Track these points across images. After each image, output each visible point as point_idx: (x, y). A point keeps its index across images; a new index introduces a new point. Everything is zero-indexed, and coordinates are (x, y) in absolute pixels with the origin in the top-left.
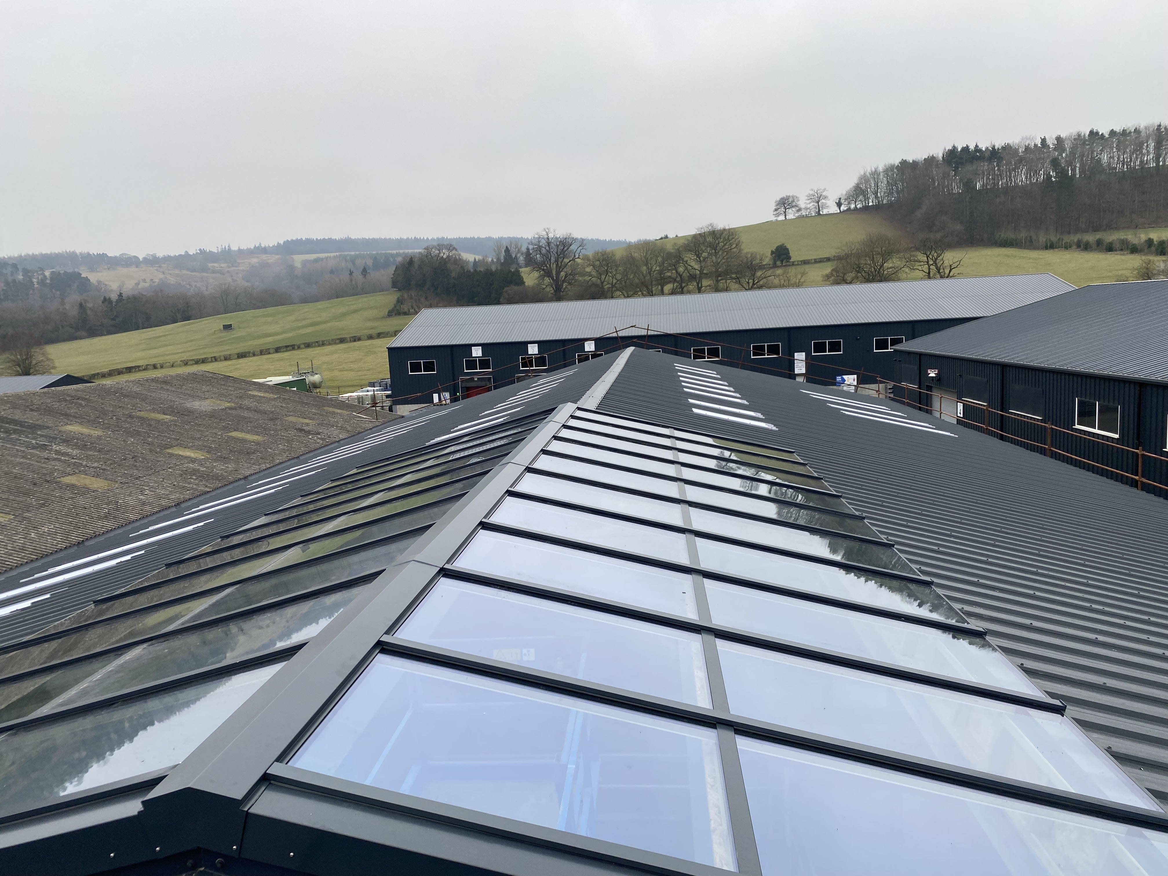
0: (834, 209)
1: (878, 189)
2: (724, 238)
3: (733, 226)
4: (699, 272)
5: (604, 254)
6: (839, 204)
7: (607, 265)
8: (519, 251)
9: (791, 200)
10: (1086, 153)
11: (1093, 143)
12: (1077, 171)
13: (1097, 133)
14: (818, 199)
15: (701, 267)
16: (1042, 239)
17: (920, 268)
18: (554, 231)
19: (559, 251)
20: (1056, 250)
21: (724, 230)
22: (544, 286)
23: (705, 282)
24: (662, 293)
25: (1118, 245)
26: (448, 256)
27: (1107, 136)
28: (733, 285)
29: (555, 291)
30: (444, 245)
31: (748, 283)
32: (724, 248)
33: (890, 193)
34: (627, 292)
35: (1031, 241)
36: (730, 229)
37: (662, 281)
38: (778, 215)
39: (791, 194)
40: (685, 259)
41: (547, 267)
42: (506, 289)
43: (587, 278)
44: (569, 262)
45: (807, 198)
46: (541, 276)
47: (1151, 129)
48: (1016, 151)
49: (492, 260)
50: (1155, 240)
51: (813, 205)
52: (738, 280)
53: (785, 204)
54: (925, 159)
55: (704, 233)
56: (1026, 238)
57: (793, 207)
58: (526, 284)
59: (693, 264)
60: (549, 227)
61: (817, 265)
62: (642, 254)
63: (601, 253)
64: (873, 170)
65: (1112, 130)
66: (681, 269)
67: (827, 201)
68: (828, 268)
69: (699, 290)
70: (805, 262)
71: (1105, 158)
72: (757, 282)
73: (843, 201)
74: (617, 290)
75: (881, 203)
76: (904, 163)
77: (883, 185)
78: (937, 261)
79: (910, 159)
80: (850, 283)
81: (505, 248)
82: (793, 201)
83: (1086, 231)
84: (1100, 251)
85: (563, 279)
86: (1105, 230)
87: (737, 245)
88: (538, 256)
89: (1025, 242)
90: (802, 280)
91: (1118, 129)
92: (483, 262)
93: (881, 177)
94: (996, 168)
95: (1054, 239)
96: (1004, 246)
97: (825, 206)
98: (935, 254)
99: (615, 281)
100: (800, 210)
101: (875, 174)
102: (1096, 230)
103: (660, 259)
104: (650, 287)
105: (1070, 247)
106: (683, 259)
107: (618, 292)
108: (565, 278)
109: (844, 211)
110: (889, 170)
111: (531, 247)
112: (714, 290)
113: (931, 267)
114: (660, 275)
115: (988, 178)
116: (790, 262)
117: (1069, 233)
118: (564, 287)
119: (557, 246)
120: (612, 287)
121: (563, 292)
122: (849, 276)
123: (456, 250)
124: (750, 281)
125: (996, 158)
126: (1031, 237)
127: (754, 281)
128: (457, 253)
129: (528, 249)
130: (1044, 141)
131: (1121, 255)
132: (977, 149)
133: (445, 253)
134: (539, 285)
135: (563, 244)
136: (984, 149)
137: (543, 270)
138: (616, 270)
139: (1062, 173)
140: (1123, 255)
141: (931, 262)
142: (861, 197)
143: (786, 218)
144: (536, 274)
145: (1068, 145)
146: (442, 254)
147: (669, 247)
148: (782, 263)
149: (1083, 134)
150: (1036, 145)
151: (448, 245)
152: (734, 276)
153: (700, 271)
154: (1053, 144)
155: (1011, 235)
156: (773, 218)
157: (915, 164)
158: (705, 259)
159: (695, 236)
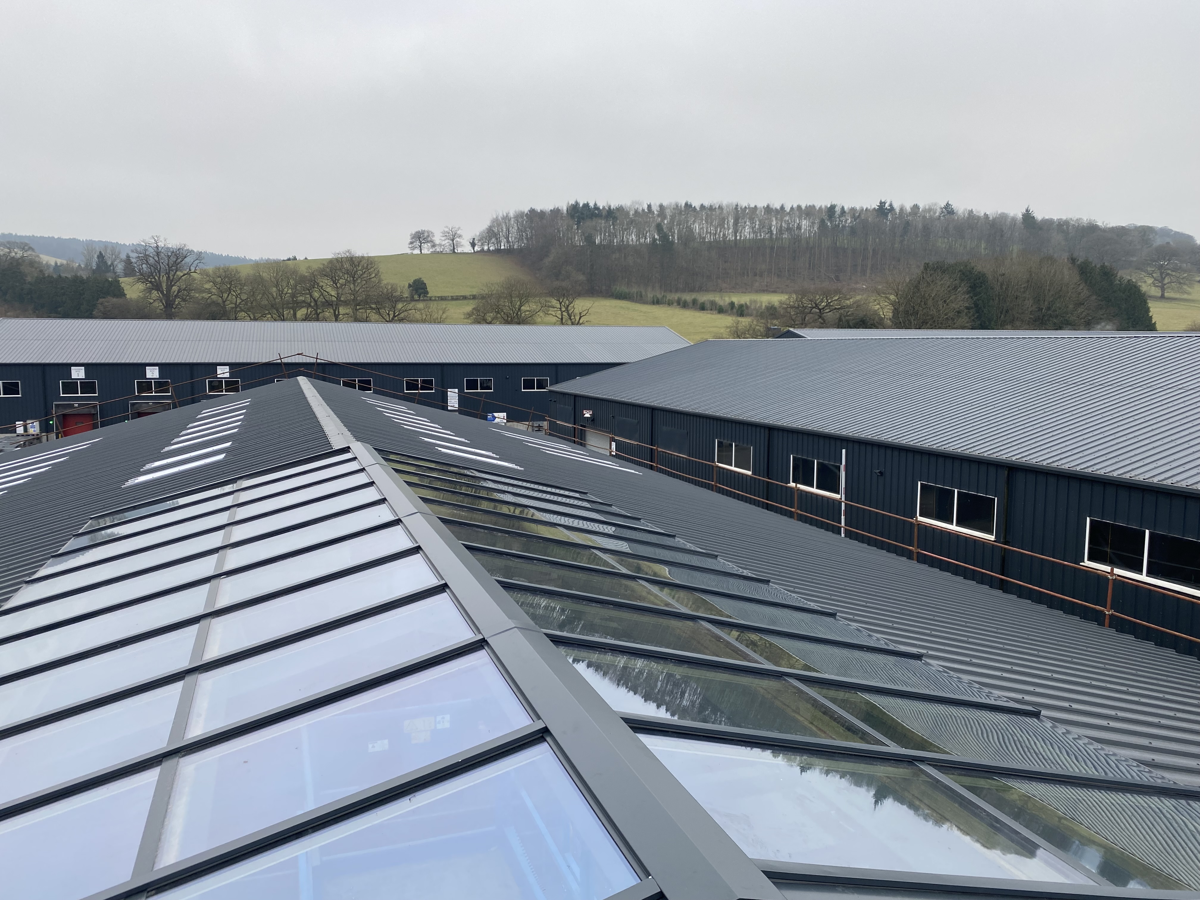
0: (468, 249)
1: (509, 234)
2: (363, 266)
3: (372, 254)
4: (335, 299)
5: (226, 270)
6: (473, 245)
7: (230, 284)
8: (117, 257)
9: (426, 234)
10: (682, 222)
11: (688, 214)
12: (676, 237)
13: (691, 206)
14: (453, 237)
15: (338, 294)
16: (650, 295)
17: (554, 313)
18: (165, 240)
19: (171, 262)
20: (661, 306)
21: (363, 257)
22: (152, 301)
23: (342, 310)
24: (294, 318)
25: (709, 305)
26: (23, 257)
27: (698, 209)
28: (374, 316)
29: (165, 307)
30: (17, 243)
31: (388, 314)
32: (362, 277)
33: (520, 239)
34: (254, 314)
35: (641, 296)
36: (369, 257)
37: (296, 305)
38: (413, 248)
39: (426, 229)
40: (321, 284)
41: (155, 279)
42: (101, 300)
43: (206, 295)
44: (183, 276)
45: (441, 234)
46: (147, 288)
47: (731, 208)
48: (628, 213)
49: (80, 265)
50: (736, 303)
51: (448, 242)
52: (378, 311)
53: (420, 238)
54: (551, 210)
55: (342, 258)
56: (637, 293)
57: (428, 242)
58: (128, 296)
59: (329, 289)
60: (158, 235)
61: (454, 302)
62: (272, 275)
63: (223, 269)
64: (505, 215)
65: (702, 204)
66: (316, 295)
67: (461, 240)
68: (468, 307)
69: (337, 319)
70: (443, 299)
71: (696, 227)
72: (398, 315)
73: (477, 241)
74: (242, 311)
75: (512, 247)
76: (532, 211)
77: (514, 230)
78: (569, 308)
79: (538, 209)
80: (490, 323)
81: (98, 253)
82: (428, 236)
83: (683, 291)
84: (696, 309)
85: (175, 294)
86: (698, 291)
87: (376, 275)
88: (144, 266)
89: (637, 297)
90: (444, 316)
91: (707, 204)
92: (67, 268)
93: (512, 223)
94: (612, 227)
95: (659, 296)
96: (620, 299)
97: (459, 245)
98: (567, 302)
99: (239, 301)
100: (434, 246)
101: (506, 218)
102: (692, 290)
103: (292, 282)
104: (281, 311)
105: (672, 304)
106: (318, 284)
107: (243, 313)
108: (178, 293)
109: (478, 252)
110: (520, 216)
111: (133, 255)
112: (353, 319)
113: (564, 313)
114: (293, 298)
115: (605, 235)
116: (427, 297)
117: (671, 291)
118: (176, 303)
119: (169, 257)
120: (236, 308)
121: (175, 308)
122: (489, 316)
123: (33, 250)
124: (390, 313)
125: (611, 217)
126: (641, 292)
127: (394, 313)
128: (34, 254)
129: (128, 257)
130: (649, 206)
131: (711, 314)
132: (596, 208)
133: (18, 253)
134: (145, 298)
135: (175, 255)
136: (601, 208)
137: (151, 282)
138: (241, 289)
139: (664, 237)
140: (712, 314)
141: (563, 309)
142: (493, 240)
143: (421, 253)
144: (141, 286)
145: (668, 213)
146: (14, 254)
147: (303, 270)
148: (420, 297)
149: (679, 205)
150: (643, 210)
151: (22, 243)
152: (374, 306)
153: (337, 299)
154: (657, 211)
155: (624, 289)
156: (409, 251)
157: (542, 214)
158: (342, 285)
159: (331, 261)
